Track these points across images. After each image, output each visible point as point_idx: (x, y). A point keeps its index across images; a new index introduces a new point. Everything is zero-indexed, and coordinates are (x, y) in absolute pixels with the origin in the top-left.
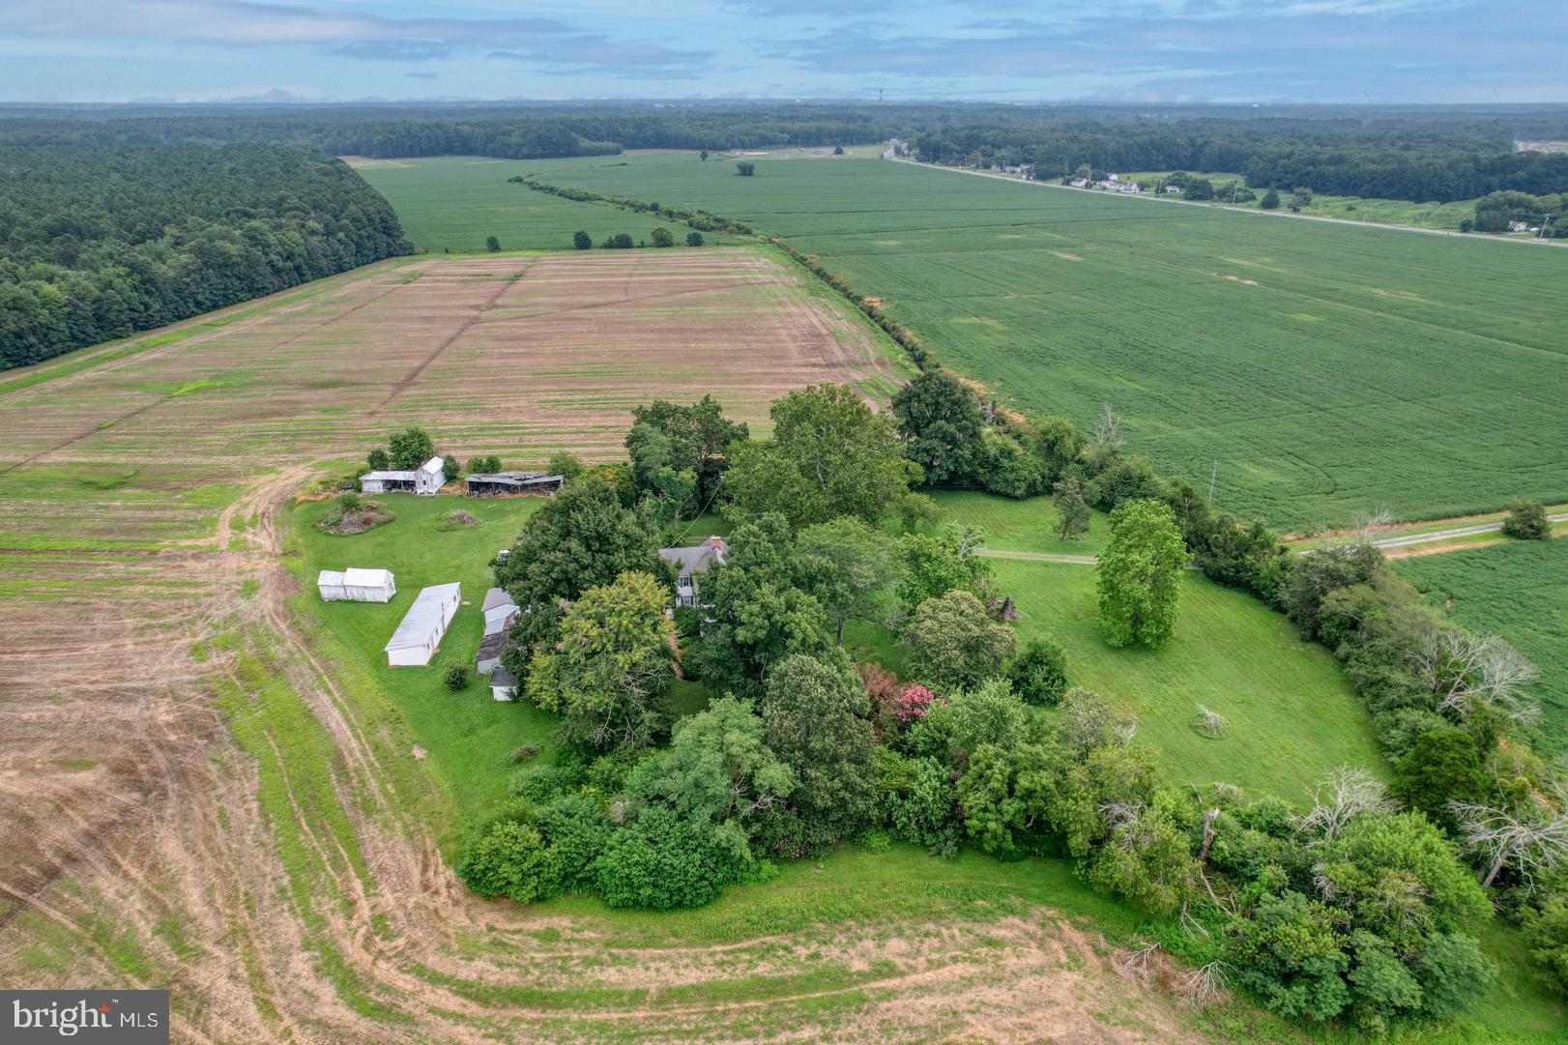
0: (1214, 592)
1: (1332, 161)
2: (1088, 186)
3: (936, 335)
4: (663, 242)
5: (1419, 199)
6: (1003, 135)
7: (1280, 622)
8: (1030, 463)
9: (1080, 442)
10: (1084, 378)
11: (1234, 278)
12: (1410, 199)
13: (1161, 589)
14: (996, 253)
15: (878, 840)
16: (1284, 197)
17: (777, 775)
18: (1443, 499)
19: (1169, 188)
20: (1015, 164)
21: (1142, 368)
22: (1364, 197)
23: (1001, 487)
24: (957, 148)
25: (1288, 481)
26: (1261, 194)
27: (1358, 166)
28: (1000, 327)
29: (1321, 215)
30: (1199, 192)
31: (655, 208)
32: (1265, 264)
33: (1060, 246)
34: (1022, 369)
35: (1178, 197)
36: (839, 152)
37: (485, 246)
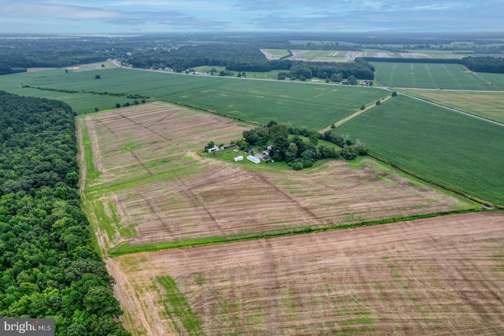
2: (194, 74)
4: (137, 103)
14: (210, 96)
19: (214, 73)
20: (165, 68)
30: (223, 74)
31: (106, 93)
33: (218, 93)
35: (218, 75)
36: (103, 66)
37: (95, 110)
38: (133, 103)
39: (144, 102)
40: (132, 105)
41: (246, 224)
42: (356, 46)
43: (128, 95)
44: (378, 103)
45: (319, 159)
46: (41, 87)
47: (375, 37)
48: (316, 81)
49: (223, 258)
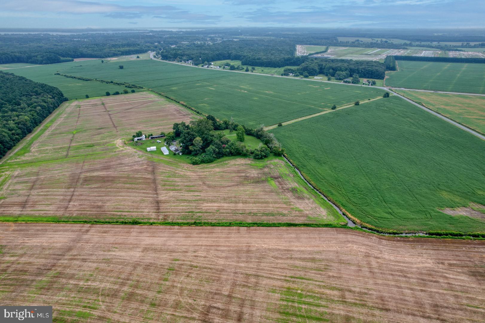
0: (248, 136)
1: (258, 59)
2: (208, 67)
3: (198, 108)
4: (126, 92)
5: (275, 67)
6: (183, 53)
7: (255, 138)
8: (224, 126)
9: (229, 122)
10: (224, 113)
11: (243, 91)
12: (273, 67)
13: (243, 135)
14: (198, 89)
15: (224, 156)
16: (250, 68)
17: (217, 150)
18: (272, 123)
19: (226, 67)
20: (188, 61)
21: (233, 110)
22: (265, 67)
23: (221, 129)
24: (172, 57)
25: (255, 124)
26: (245, 67)
27: (263, 60)
28: (207, 106)
29: (257, 73)
30: (233, 68)
31: (112, 82)
32: (248, 87)
33: (209, 86)
34: (215, 112)
35: (228, 69)
36: (138, 57)
37: (85, 97)
38: (123, 92)
39: (133, 92)
40: (122, 94)
41: (91, 209)
42: (406, 44)
43: (127, 85)
44: (357, 104)
45: (226, 156)
46: (67, 75)
47: (440, 34)
48: (319, 78)
49: (37, 236)
